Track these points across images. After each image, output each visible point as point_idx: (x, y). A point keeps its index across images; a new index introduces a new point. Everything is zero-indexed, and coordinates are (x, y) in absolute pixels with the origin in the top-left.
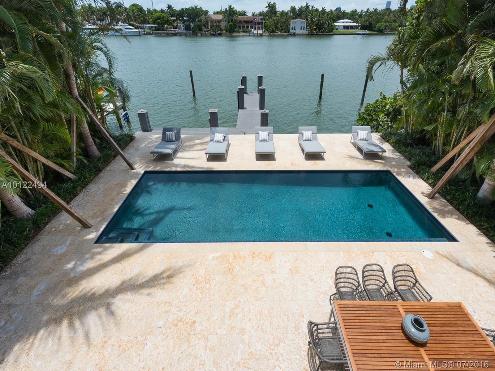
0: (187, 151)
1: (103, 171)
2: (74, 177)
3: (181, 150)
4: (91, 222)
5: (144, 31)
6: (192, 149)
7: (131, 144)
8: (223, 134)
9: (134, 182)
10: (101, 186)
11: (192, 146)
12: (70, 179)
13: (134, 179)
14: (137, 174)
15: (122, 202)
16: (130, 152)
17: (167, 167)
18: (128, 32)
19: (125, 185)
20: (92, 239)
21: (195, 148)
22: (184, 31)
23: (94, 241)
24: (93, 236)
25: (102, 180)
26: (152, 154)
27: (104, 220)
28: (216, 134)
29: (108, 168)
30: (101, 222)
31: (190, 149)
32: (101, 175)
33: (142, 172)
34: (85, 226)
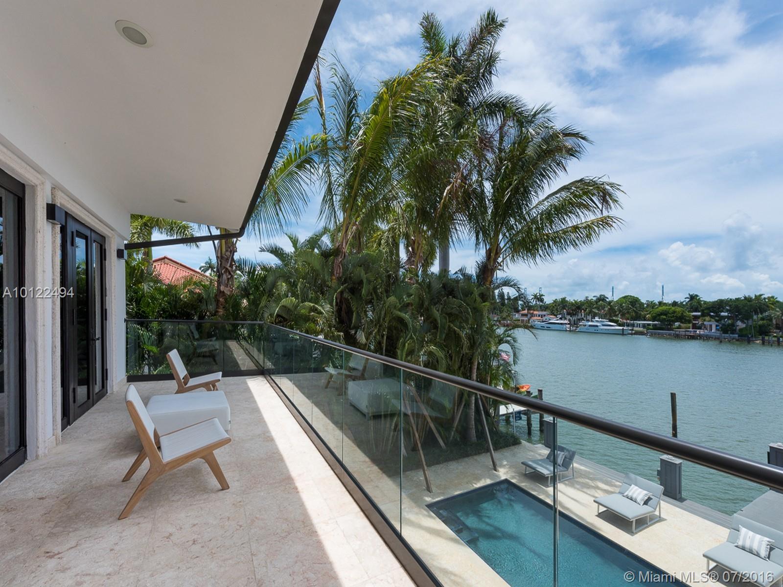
0: (575, 488)
1: (470, 458)
2: (445, 447)
3: (567, 482)
4: (434, 489)
5: (632, 330)
6: (585, 490)
7: (512, 447)
8: (645, 492)
9: (488, 482)
10: (460, 467)
11: (589, 487)
12: (441, 447)
13: (490, 479)
14: (498, 476)
15: (465, 491)
16: (505, 454)
17: (535, 491)
18: (606, 329)
19: (478, 479)
20: (427, 501)
21: (592, 492)
22: (718, 334)
23: (426, 504)
24: (429, 500)
25: (463, 464)
26: (524, 466)
27: (443, 494)
28: (633, 486)
29: (475, 457)
30: (439, 494)
31: (582, 488)
32: (466, 459)
33: (503, 478)
34: (429, 489)
